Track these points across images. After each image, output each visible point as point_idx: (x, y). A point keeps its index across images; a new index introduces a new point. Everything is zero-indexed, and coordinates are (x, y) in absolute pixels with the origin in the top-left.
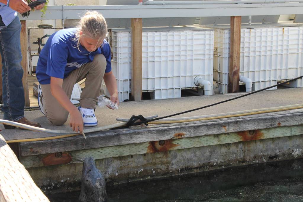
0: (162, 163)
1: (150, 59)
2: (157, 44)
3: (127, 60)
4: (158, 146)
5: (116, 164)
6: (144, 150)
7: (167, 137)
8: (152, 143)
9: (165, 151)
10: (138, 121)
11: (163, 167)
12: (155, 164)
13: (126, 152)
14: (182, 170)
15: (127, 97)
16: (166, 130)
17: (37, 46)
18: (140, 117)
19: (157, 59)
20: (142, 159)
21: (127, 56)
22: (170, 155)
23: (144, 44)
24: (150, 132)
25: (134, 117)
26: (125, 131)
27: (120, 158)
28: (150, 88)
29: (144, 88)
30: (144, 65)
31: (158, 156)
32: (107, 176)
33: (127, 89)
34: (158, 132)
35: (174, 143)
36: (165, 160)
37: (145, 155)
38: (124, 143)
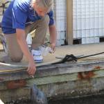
0: (87, 87)
1: (78, 17)
2: (83, 6)
3: (63, 18)
4: (84, 75)
5: (56, 87)
6: (75, 78)
7: (90, 69)
8: (80, 73)
9: (89, 79)
10: (70, 58)
11: (87, 89)
12: (82, 87)
13: (62, 79)
14: (100, 91)
15: (63, 43)
16: (89, 64)
17: (2, 9)
18: (72, 56)
19: (83, 17)
20: (73, 84)
21: (63, 15)
22: (92, 81)
23: (74, 7)
24: (78, 66)
25: (67, 56)
26: (61, 65)
27: (58, 83)
28: (78, 37)
29: (75, 37)
30: (74, 21)
31: (84, 82)
32: (50, 95)
33: (63, 37)
34: (84, 65)
35: (95, 73)
36: (88, 84)
37: (75, 81)
38: (61, 73)
